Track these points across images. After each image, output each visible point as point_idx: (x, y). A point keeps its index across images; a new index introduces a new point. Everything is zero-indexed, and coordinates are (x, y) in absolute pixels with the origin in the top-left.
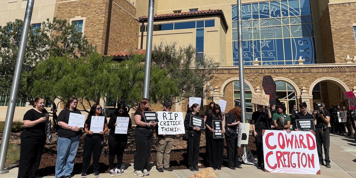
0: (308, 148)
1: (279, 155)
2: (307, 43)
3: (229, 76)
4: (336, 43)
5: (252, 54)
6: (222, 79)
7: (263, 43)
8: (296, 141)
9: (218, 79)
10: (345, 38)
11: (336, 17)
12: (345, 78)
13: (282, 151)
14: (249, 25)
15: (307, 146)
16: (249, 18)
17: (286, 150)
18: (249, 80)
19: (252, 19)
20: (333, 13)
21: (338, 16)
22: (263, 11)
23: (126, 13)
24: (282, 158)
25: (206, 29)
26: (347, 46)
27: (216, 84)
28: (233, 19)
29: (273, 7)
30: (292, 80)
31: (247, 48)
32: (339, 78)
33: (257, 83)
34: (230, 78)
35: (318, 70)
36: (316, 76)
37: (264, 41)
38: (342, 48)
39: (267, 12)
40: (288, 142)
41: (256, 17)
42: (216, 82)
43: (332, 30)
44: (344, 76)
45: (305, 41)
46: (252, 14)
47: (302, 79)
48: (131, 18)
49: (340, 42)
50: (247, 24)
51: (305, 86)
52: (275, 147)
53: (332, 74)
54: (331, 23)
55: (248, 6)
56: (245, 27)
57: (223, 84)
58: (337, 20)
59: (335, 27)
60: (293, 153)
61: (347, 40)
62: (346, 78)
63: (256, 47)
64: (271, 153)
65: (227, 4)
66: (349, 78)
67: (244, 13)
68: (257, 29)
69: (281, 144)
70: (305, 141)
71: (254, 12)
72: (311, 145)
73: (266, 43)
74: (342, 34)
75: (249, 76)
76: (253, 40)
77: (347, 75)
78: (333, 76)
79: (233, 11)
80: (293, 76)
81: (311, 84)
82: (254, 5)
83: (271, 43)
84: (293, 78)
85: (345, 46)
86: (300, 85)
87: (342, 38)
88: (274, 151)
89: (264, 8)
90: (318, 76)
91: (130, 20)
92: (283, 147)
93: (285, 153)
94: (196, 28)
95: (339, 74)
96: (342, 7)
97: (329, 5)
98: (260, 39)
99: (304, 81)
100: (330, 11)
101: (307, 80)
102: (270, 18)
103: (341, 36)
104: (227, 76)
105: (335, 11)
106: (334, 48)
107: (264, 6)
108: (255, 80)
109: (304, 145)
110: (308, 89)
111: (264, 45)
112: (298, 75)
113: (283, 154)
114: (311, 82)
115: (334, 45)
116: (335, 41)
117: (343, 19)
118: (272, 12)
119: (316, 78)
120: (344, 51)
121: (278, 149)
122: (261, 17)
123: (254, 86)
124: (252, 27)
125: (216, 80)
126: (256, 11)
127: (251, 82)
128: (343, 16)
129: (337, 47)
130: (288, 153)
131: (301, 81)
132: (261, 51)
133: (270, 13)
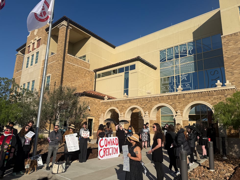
0: (116, 145)
1: (105, 150)
2: (218, 73)
3: (130, 105)
4: (228, 70)
5: (174, 86)
6: (126, 107)
7: (182, 77)
8: (112, 142)
9: (124, 107)
10: (236, 64)
11: (228, 47)
12: (212, 101)
13: (106, 148)
14: (172, 64)
15: (115, 144)
16: (172, 59)
17: (108, 147)
18: (142, 107)
19: (174, 59)
20: (225, 44)
21: (230, 45)
22: (182, 52)
23: (80, 67)
24: (106, 152)
25: (130, 72)
26: (238, 71)
27: (122, 111)
28: (161, 61)
29: (190, 47)
30: (170, 105)
31: (170, 82)
32: (208, 101)
33: (146, 109)
34: (130, 106)
35: (191, 95)
36: (189, 101)
37: (183, 75)
38: (233, 74)
39: (185, 52)
40: (108, 143)
41: (177, 57)
42: (122, 109)
43: (225, 59)
44: (212, 99)
45: (216, 71)
46: (174, 55)
47: (177, 104)
48: (85, 70)
49: (232, 69)
50: (170, 64)
51: (179, 110)
52: (103, 146)
53: (202, 98)
54: (224, 53)
55: (171, 49)
56: (169, 65)
57: (126, 111)
58: (229, 49)
59: (227, 55)
60: (110, 148)
61: (238, 66)
62: (214, 101)
63: (177, 81)
64: (101, 150)
65: (156, 50)
66: (216, 101)
67: (168, 55)
68: (178, 67)
69: (106, 144)
70: (115, 142)
71: (176, 53)
72: (117, 143)
73: (184, 77)
74: (233, 62)
75: (142, 104)
76: (175, 75)
77: (215, 98)
78: (202, 100)
79: (161, 55)
80: (171, 102)
81: (184, 108)
82: (175, 48)
83: (188, 76)
84: (171, 103)
85: (236, 71)
86: (176, 109)
87: (234, 65)
88: (103, 148)
89: (183, 49)
90: (190, 100)
91: (85, 72)
92: (106, 146)
93: (107, 149)
94: (124, 72)
95: (207, 97)
96: (234, 37)
97: (222, 38)
98: (180, 74)
99: (180, 105)
100: (223, 42)
101: (181, 104)
102: (188, 56)
103: (233, 63)
104: (129, 104)
105: (227, 42)
106: (226, 75)
107: (183, 47)
108: (146, 106)
109: (114, 143)
110: (182, 112)
111: (183, 78)
112: (175, 101)
113: (106, 149)
114: (185, 106)
115: (226, 72)
116: (227, 68)
117: (235, 47)
118: (189, 51)
119: (189, 102)
120: (235, 76)
121: (105, 147)
122: (181, 56)
123: (145, 111)
124: (174, 66)
125: (122, 108)
126: (177, 52)
127: (143, 108)
128: (234, 44)
129: (228, 74)
130: (108, 148)
131: (178, 105)
132: (180, 83)
133: (187, 52)
